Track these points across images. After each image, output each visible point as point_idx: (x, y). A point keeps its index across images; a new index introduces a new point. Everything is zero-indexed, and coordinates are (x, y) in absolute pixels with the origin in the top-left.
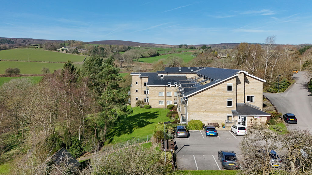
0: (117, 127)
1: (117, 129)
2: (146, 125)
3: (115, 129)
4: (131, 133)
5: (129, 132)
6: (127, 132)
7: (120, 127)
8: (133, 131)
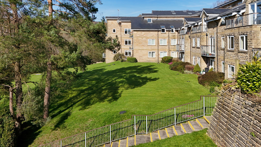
0: (84, 88)
1: (82, 91)
2: (144, 83)
3: (79, 90)
4: (115, 98)
5: (110, 98)
6: (106, 97)
7: (89, 87)
8: (120, 96)
